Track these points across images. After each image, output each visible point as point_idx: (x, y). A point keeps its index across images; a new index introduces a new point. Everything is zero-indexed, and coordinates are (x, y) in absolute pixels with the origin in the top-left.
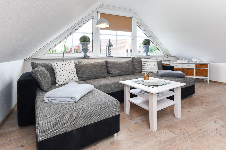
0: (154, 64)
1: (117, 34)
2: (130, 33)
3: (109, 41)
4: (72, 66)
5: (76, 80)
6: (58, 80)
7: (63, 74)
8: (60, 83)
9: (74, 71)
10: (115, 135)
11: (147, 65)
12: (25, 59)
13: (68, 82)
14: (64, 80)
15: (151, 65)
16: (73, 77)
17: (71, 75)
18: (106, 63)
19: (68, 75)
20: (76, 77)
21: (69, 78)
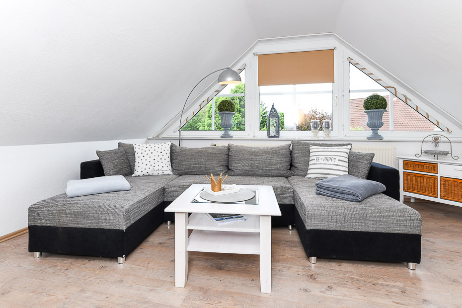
0: (335, 157)
1: (297, 91)
2: (330, 84)
3: (273, 106)
4: (162, 151)
5: (166, 173)
6: (136, 168)
7: (142, 161)
8: (136, 173)
9: (163, 158)
10: (121, 260)
11: (317, 160)
12: (148, 138)
13: (150, 173)
14: (143, 170)
15: (327, 159)
16: (160, 167)
17: (157, 164)
18: (229, 149)
19: (150, 163)
20: (165, 168)
21: (152, 168)
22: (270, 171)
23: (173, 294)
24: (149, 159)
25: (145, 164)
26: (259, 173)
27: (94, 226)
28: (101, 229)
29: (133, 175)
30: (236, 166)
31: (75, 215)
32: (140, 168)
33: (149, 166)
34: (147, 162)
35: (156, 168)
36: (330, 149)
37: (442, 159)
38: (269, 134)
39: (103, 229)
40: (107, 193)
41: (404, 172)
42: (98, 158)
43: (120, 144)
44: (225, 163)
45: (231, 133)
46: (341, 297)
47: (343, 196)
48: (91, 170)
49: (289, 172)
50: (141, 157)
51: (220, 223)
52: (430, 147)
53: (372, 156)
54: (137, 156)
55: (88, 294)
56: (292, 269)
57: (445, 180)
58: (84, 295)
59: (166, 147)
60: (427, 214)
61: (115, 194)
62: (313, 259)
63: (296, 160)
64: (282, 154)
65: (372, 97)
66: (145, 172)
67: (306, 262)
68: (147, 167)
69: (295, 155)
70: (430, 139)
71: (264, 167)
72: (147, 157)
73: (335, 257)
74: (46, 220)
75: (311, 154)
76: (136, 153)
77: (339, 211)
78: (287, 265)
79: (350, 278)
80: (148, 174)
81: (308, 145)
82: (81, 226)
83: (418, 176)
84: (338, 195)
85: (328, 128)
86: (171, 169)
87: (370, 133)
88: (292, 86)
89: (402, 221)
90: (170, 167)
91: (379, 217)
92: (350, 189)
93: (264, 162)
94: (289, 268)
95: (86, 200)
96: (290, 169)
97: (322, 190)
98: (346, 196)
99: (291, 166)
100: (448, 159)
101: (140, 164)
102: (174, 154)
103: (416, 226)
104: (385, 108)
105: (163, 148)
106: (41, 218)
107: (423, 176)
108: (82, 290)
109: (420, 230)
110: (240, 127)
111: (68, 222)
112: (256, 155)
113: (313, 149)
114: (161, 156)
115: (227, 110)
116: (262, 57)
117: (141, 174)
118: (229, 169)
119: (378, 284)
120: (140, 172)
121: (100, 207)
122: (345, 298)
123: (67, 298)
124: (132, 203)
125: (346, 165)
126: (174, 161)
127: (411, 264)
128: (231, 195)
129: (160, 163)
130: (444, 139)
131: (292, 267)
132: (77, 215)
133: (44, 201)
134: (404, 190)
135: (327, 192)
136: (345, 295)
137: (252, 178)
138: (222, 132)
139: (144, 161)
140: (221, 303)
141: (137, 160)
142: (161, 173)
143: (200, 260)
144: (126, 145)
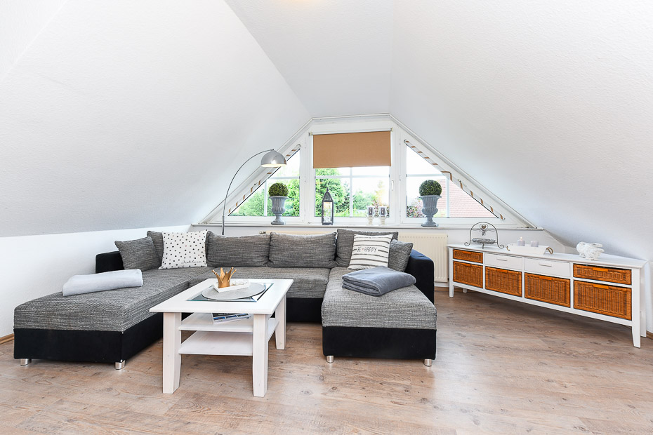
0: (376, 247)
1: (353, 174)
2: (388, 167)
4: (195, 240)
5: (198, 265)
6: (163, 260)
7: (171, 252)
8: (164, 266)
9: (196, 248)
10: (120, 365)
11: (359, 250)
12: (193, 224)
13: (180, 265)
14: (171, 262)
15: (368, 250)
16: (192, 259)
17: (188, 255)
18: (271, 238)
19: (181, 255)
20: (198, 259)
21: (182, 259)
22: (311, 262)
23: (162, 402)
24: (179, 250)
25: (174, 255)
26: (299, 264)
27: (88, 328)
28: (96, 331)
29: (160, 268)
30: (276, 257)
31: (67, 316)
32: (169, 260)
33: (178, 257)
34: (177, 253)
35: (187, 260)
36: (372, 238)
37: (488, 248)
38: (323, 220)
39: (98, 331)
40: (113, 290)
41: (454, 262)
42: (117, 250)
43: (149, 233)
44: (265, 254)
45: (283, 219)
46: (341, 399)
47: (365, 290)
48: (108, 262)
49: (332, 263)
50: (170, 248)
51: (217, 323)
52: (478, 235)
53: (411, 246)
54: (165, 246)
55: (65, 405)
56: (305, 370)
57: (489, 269)
58: (60, 406)
59: (201, 236)
60: (473, 306)
61: (122, 292)
62: (331, 357)
63: (340, 250)
64: (325, 244)
65: (426, 183)
66: (173, 265)
67: (322, 362)
68: (176, 259)
69: (340, 245)
70: (478, 227)
71: (306, 257)
72: (177, 248)
73: (351, 355)
74: (34, 322)
75: (355, 244)
76: (164, 243)
77: (356, 306)
78: (301, 366)
79: (360, 377)
80: (177, 267)
81: (353, 233)
82: (73, 328)
83: (466, 266)
84: (361, 288)
85: (383, 214)
86: (205, 261)
87: (424, 220)
88: (349, 168)
89: (417, 316)
90: (204, 259)
91: (394, 312)
92: (372, 283)
93: (305, 253)
94: (301, 369)
95: (83, 300)
96: (335, 260)
97: (348, 284)
98: (368, 290)
99: (336, 256)
100: (494, 248)
101: (169, 256)
102: (210, 243)
103: (431, 322)
104: (439, 194)
105: (197, 237)
106: (27, 320)
107: (471, 266)
108: (61, 400)
109: (435, 325)
110: (296, 212)
111: (58, 323)
112: (298, 245)
113: (357, 237)
114: (194, 246)
115: (278, 195)
116: (318, 138)
117: (169, 267)
118: (270, 261)
119: (385, 383)
120: (167, 264)
121: (96, 307)
122: (345, 399)
123: (38, 411)
124: (135, 302)
125: (387, 255)
126: (209, 252)
127: (428, 361)
128: (238, 292)
129: (192, 254)
130: (490, 227)
131: (305, 368)
132: (69, 316)
133: (34, 301)
134: (454, 281)
135: (352, 285)
136: (346, 396)
137: (290, 270)
138: (273, 219)
139: (173, 252)
140: (210, 409)
141: (166, 251)
142: (192, 265)
143: (209, 363)
144: (156, 233)
